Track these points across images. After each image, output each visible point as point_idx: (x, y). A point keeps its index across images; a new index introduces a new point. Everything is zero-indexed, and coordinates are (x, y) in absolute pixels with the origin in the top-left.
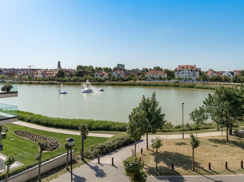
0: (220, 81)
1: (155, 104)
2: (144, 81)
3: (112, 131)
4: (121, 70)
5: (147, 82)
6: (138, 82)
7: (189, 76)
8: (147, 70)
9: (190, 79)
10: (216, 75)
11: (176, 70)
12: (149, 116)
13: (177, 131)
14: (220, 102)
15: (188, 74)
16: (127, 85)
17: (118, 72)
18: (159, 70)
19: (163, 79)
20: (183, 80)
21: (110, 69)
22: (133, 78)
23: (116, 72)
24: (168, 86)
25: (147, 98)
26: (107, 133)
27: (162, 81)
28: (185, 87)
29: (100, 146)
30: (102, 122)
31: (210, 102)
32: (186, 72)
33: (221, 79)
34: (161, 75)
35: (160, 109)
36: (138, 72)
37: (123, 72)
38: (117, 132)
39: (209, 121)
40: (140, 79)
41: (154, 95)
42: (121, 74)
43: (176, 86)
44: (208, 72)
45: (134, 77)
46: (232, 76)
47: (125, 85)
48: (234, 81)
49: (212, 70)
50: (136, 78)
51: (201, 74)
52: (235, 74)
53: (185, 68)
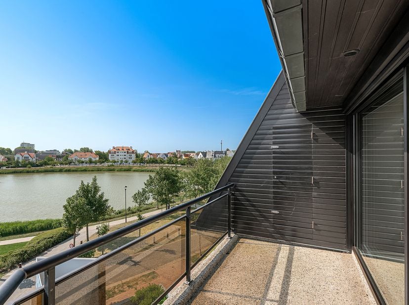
0: (156, 163)
1: (96, 189)
2: (67, 166)
3: (29, 232)
4: (28, 151)
5: (72, 167)
6: (59, 166)
7: (125, 158)
8: (71, 152)
9: (126, 162)
10: (152, 157)
11: (109, 152)
12: (90, 203)
13: (119, 217)
14: (160, 182)
15: (123, 157)
16: (41, 172)
17: (26, 154)
18: (88, 151)
19: (93, 162)
20: (119, 163)
21: (9, 150)
22: (50, 162)
23: (21, 154)
24: (100, 171)
25: (86, 184)
26: (20, 237)
27: (93, 165)
28: (120, 170)
29: (19, 252)
30: (9, 224)
31: (151, 182)
32: (121, 154)
33: (157, 161)
34: (91, 157)
35: (102, 194)
36: (58, 154)
37: (33, 154)
38: (37, 233)
39: (151, 200)
40: (61, 164)
41: (95, 180)
42: (30, 157)
43: (111, 170)
44: (144, 154)
45: (52, 160)
46: (166, 158)
47: (38, 172)
48: (168, 163)
49: (148, 152)
50: (56, 161)
51: (137, 156)
52: (169, 156)
53: (121, 149)
